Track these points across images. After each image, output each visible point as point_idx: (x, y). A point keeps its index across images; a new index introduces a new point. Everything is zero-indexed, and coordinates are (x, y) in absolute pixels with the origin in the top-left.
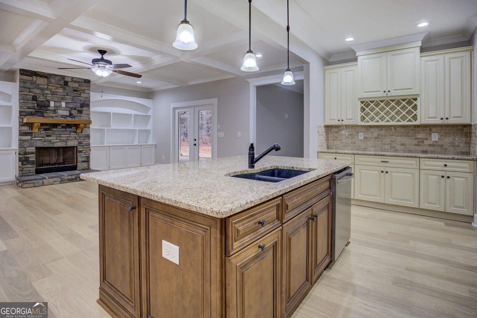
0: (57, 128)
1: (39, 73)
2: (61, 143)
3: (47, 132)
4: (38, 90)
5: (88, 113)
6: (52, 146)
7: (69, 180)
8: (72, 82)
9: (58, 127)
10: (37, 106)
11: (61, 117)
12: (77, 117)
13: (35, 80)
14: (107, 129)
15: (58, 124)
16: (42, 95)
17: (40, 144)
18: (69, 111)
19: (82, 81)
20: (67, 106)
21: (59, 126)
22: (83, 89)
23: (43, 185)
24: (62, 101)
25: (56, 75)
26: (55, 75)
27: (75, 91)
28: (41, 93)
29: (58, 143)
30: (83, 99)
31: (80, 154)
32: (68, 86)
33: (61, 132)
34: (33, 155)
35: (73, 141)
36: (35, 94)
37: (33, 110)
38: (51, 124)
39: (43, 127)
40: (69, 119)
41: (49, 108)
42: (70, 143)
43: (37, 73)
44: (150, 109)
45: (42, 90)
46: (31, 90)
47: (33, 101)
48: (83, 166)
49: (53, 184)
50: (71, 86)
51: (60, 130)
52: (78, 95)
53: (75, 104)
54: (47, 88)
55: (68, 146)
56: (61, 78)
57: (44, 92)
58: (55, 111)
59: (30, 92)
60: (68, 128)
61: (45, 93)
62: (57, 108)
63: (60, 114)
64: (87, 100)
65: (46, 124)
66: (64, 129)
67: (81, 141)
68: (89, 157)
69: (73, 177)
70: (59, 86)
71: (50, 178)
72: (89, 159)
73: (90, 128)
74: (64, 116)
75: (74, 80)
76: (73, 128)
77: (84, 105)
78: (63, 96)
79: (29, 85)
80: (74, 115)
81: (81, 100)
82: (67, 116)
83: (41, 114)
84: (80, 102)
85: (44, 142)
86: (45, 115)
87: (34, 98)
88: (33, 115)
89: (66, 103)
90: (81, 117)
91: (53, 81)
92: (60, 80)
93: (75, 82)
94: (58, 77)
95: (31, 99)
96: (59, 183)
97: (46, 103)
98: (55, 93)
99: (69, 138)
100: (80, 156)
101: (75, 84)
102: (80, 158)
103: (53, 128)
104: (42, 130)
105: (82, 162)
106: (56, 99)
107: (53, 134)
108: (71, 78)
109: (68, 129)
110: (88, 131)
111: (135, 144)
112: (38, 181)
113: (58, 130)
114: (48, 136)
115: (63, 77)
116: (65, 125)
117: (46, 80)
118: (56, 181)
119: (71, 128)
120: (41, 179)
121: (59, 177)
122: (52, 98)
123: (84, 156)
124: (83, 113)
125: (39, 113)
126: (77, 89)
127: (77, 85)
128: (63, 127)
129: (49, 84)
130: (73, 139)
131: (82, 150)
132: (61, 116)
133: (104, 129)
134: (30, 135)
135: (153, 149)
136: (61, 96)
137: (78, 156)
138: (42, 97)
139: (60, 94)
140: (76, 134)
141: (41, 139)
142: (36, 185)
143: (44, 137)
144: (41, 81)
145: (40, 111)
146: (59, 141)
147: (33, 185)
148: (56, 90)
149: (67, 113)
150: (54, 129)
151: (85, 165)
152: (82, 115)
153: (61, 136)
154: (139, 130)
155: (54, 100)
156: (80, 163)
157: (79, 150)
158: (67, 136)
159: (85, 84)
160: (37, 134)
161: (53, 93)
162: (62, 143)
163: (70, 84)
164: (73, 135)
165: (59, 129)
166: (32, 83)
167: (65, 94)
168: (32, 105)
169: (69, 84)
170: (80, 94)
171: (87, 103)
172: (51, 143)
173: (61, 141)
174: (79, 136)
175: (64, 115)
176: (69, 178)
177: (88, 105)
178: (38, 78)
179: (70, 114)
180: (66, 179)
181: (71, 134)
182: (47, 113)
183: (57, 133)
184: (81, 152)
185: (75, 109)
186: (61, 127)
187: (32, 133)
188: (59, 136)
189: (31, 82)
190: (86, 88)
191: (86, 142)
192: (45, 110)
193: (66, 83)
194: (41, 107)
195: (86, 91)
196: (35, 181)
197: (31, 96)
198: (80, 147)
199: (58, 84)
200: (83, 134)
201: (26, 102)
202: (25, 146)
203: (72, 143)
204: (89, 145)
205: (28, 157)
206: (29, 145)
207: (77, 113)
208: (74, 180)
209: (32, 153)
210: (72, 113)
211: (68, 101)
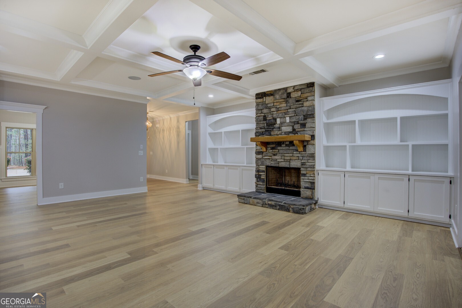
0: (281, 146)
2: (284, 163)
3: (274, 150)
4: (267, 109)
5: (312, 126)
6: (277, 165)
8: (294, 92)
10: (267, 125)
11: (285, 134)
12: (300, 132)
13: (264, 100)
14: (350, 146)
15: (282, 142)
16: (270, 114)
17: (268, 163)
18: (292, 126)
19: (304, 87)
20: (291, 120)
21: (283, 144)
22: (306, 96)
24: (286, 116)
25: (279, 90)
27: (297, 101)
28: (269, 112)
29: (282, 163)
30: (305, 109)
31: (303, 178)
32: (290, 98)
33: (285, 151)
34: (263, 173)
35: (296, 161)
36: (265, 114)
37: (264, 130)
38: (276, 142)
39: (271, 146)
40: (292, 135)
41: (275, 126)
42: (293, 163)
43: (267, 93)
45: (270, 108)
46: (263, 111)
50: (293, 96)
51: (284, 148)
52: (300, 106)
53: (298, 117)
54: (274, 106)
55: (291, 166)
56: (284, 91)
58: (279, 128)
59: (262, 113)
60: (291, 146)
61: (272, 111)
62: (282, 124)
63: (283, 131)
64: (310, 108)
65: (273, 143)
66: (287, 148)
67: (305, 162)
68: (314, 183)
70: (282, 100)
72: (314, 185)
73: (314, 144)
74: (287, 133)
75: (296, 88)
77: (307, 116)
78: (287, 111)
79: (261, 107)
80: (297, 130)
81: (303, 111)
82: (290, 132)
83: (269, 133)
84: (302, 114)
85: (271, 161)
86: (272, 134)
87: (265, 118)
88: (264, 134)
89: (290, 117)
90: (304, 132)
91: (277, 97)
92: (283, 94)
93: (297, 90)
94: (282, 91)
95: (263, 120)
97: (274, 120)
98: (279, 109)
99: (292, 158)
102: (304, 182)
103: (278, 146)
104: (269, 149)
105: (305, 188)
106: (281, 115)
107: (278, 153)
108: (293, 87)
109: (291, 148)
110: (312, 149)
113: (282, 149)
114: (274, 155)
115: (286, 89)
116: (288, 143)
117: (272, 97)
119: (294, 145)
122: (277, 114)
123: (307, 180)
124: (307, 126)
125: (267, 132)
126: (299, 99)
127: (298, 94)
128: (286, 145)
129: (274, 101)
130: (296, 159)
131: (306, 173)
132: (285, 132)
134: (261, 154)
136: (285, 111)
137: (301, 180)
138: (270, 116)
139: (283, 108)
140: (298, 153)
141: (270, 158)
143: (271, 156)
144: (268, 100)
145: (268, 130)
146: (283, 160)
148: (280, 106)
149: (290, 129)
150: (279, 148)
151: (308, 193)
152: (305, 129)
153: (285, 155)
154: (414, 145)
155: (279, 117)
156: (303, 189)
157: (302, 172)
158: (291, 155)
159: (307, 90)
160: (266, 153)
161: (278, 110)
162: (286, 162)
164: (296, 154)
165: (283, 147)
166: (264, 103)
167: (288, 108)
169: (291, 95)
170: (303, 104)
171: (310, 113)
172: (277, 162)
173: (285, 160)
174: (302, 156)
175: (287, 131)
177: (313, 116)
178: (267, 98)
179: (293, 130)
181: (294, 153)
182: (273, 131)
183: (281, 151)
184: (304, 175)
185: (298, 123)
186: (284, 145)
187: (263, 152)
188: (283, 155)
189: (262, 103)
190: (311, 94)
191: (311, 164)
192: (272, 129)
193: (289, 95)
194: (269, 125)
195: (309, 98)
197: (262, 117)
198: (303, 170)
199: (282, 98)
200: (307, 153)
201: (260, 123)
202: (259, 164)
203: (295, 163)
204: (313, 167)
205: (261, 175)
206: (262, 163)
207: (300, 128)
208: (274, 207)
209: (263, 171)
210: (295, 128)
211: (290, 115)
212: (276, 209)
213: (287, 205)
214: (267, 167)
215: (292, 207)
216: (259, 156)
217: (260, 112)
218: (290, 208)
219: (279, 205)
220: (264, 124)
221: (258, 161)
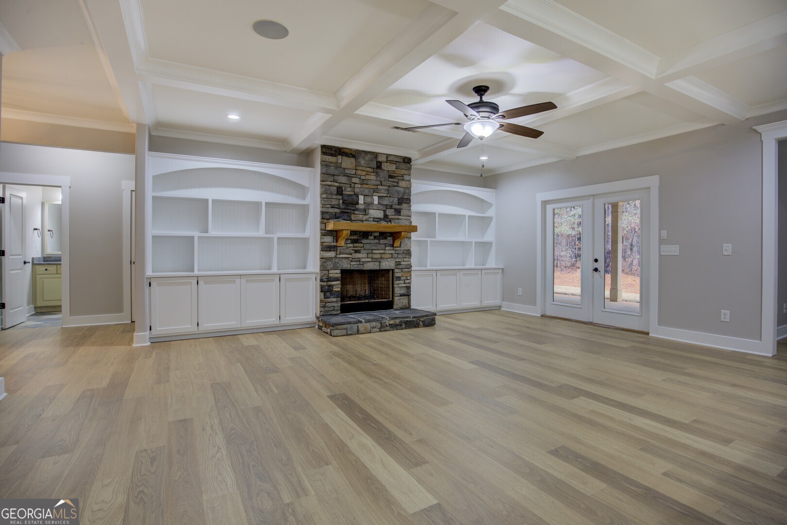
0: (367, 238)
1: (345, 151)
2: (372, 263)
3: (356, 245)
4: (344, 177)
5: (408, 213)
6: (361, 267)
7: (392, 327)
8: (386, 162)
9: (369, 237)
10: (343, 203)
11: (374, 221)
12: (394, 220)
13: (339, 161)
14: (431, 241)
15: (369, 232)
16: (349, 186)
17: (346, 265)
18: (384, 210)
19: (399, 160)
20: (381, 202)
21: (371, 235)
22: (402, 173)
23: (358, 333)
24: (375, 194)
25: (366, 153)
26: (364, 151)
27: (391, 177)
28: (348, 183)
29: (369, 264)
30: (402, 189)
31: (398, 282)
32: (382, 169)
33: (374, 246)
34: (337, 282)
35: (389, 260)
36: (341, 185)
37: (338, 211)
38: (360, 232)
39: (352, 238)
40: (384, 223)
41: (357, 206)
42: (385, 263)
43: (342, 150)
44: (491, 205)
45: (349, 176)
46: (336, 178)
47: (338, 196)
48: (403, 302)
49: (370, 332)
50: (385, 169)
51: (372, 242)
52: (395, 184)
53: (391, 199)
54: (355, 174)
55: (382, 268)
56: (372, 156)
57: (351, 180)
58: (365, 210)
59: (334, 181)
60: (383, 239)
61: (353, 182)
62: (369, 205)
63: (371, 217)
64: (407, 191)
65: (355, 233)
66: (377, 241)
67: (400, 260)
68: (410, 287)
69: (397, 321)
70: (370, 170)
71: (367, 322)
72: (410, 290)
73: (410, 238)
74: (377, 220)
75: (390, 158)
76: (388, 238)
77: (403, 200)
78: (376, 187)
79: (333, 170)
80: (390, 217)
81: (398, 192)
82: (380, 219)
83: (349, 216)
84: (397, 196)
85: (352, 261)
86: (353, 217)
87: (340, 191)
88: (338, 218)
89: (379, 197)
90: (399, 220)
91: (362, 162)
92: (371, 161)
93: (391, 162)
94: (369, 156)
95: (335, 193)
96: (378, 330)
97: (355, 197)
98: (365, 182)
99: (384, 256)
100: (397, 286)
101: (392, 165)
102: (398, 288)
103: (363, 238)
104: (349, 242)
105: (400, 296)
106: (367, 192)
107: (363, 248)
108: (386, 155)
109: (382, 241)
110: (409, 244)
111: (467, 267)
112: (352, 325)
113: (369, 242)
114: (356, 252)
115: (375, 155)
116: (377, 234)
117: (353, 160)
118: (375, 326)
119: (386, 238)
120: (356, 323)
121: (378, 321)
122: (361, 189)
123: (403, 285)
124: (402, 213)
125: (345, 214)
126: (393, 175)
127: (392, 167)
128: (375, 237)
129: (358, 168)
130: (388, 257)
131: (400, 276)
132: (373, 218)
133: (427, 241)
134: (334, 251)
135: (499, 277)
136: (373, 187)
137: (395, 286)
138: (349, 189)
139: (372, 182)
140: (392, 248)
141: (349, 256)
142: (349, 333)
143: (351, 254)
144: (347, 163)
145: (346, 211)
146: (370, 260)
147: (344, 332)
148: (368, 177)
149: (380, 214)
150: (364, 241)
151: (404, 300)
152: (400, 217)
153: (374, 252)
154: (475, 242)
155: (364, 194)
156: (397, 298)
157: (396, 275)
158: (382, 251)
159: (404, 166)
160: (342, 248)
161: (363, 182)
162: (374, 263)
163: (385, 166)
164: (389, 250)
165: (371, 240)
166: (338, 166)
167: (378, 183)
168: (337, 202)
169: (383, 166)
170: (398, 183)
171: (407, 197)
172: (361, 263)
173: (373, 260)
174: (396, 253)
175: (377, 217)
176: (392, 322)
177: (408, 201)
178: (345, 158)
179: (384, 216)
180: (388, 325)
181: (387, 248)
182: (355, 214)
183: (367, 246)
184: (399, 278)
185: (391, 207)
186: (372, 237)
187: (337, 246)
188: (370, 251)
189: (335, 165)
190: (406, 172)
191: (406, 263)
192: (353, 210)
193: (379, 165)
194: (348, 204)
195: (406, 177)
196: (348, 326)
197: (335, 188)
198: (398, 271)
199: (370, 166)
200: (402, 248)
201: (330, 197)
202: (329, 268)
203: (387, 263)
204: (409, 267)
205: (331, 286)
206: (333, 267)
207: (394, 214)
208: (398, 327)
209: (337, 280)
210: (388, 214)
211: (382, 195)
212: (401, 329)
213: (416, 319)
214: (343, 272)
215: (422, 319)
216: (330, 254)
217: (332, 179)
218: (420, 322)
219: (406, 323)
220: (337, 200)
221: (325, 262)
